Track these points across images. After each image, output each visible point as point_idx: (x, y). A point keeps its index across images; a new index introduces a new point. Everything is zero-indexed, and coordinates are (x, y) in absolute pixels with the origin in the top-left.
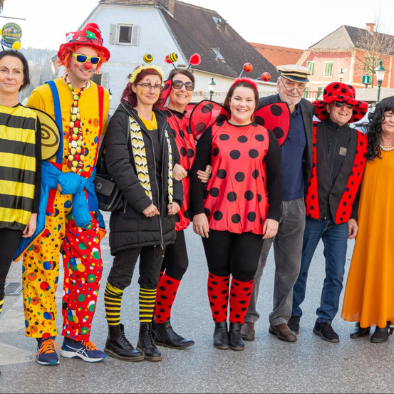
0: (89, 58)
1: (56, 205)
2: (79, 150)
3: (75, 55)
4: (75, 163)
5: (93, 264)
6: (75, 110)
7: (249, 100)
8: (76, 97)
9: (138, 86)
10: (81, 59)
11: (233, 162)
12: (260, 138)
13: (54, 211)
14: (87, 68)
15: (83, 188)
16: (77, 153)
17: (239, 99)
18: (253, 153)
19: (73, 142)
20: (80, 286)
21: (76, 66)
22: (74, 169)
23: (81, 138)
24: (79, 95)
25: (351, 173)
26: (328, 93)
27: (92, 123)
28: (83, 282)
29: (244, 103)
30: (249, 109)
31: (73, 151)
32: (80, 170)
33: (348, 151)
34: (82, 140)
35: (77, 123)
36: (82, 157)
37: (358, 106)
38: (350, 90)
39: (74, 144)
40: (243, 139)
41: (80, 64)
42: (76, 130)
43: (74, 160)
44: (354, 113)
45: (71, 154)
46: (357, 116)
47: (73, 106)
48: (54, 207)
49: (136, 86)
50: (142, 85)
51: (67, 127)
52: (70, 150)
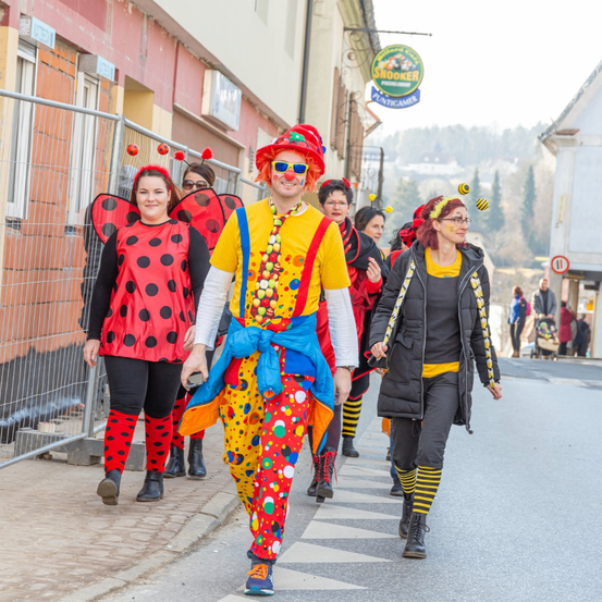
0: (291, 165)
1: (242, 374)
2: (270, 293)
3: (274, 163)
4: (262, 310)
5: (271, 443)
6: (273, 239)
7: (158, 192)
8: (278, 222)
9: (443, 221)
10: (281, 167)
12: (177, 239)
13: (240, 382)
14: (289, 179)
15: (268, 343)
16: (266, 297)
17: (145, 192)
19: (263, 281)
21: (276, 177)
22: (259, 318)
23: (275, 276)
27: (291, 261)
29: (152, 197)
30: (159, 203)
31: (261, 294)
32: (268, 320)
34: (277, 280)
35: (273, 257)
36: (273, 303)
39: (264, 284)
40: (155, 242)
41: (280, 174)
42: (269, 265)
43: (261, 305)
45: (257, 297)
47: (271, 233)
48: (240, 378)
49: (439, 221)
50: (454, 220)
51: (254, 264)
52: (256, 291)
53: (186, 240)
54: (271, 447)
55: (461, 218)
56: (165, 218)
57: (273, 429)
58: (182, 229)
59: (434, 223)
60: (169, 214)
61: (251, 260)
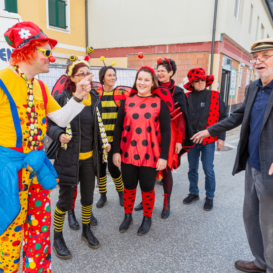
1: (24, 181)
2: (36, 131)
4: (33, 143)
5: (45, 217)
6: (31, 97)
7: (146, 80)
8: (31, 86)
9: (75, 77)
11: (134, 121)
12: (154, 105)
13: (24, 186)
16: (35, 134)
18: (147, 115)
20: (36, 237)
22: (32, 148)
23: (36, 121)
24: (32, 84)
25: (209, 116)
26: (190, 76)
27: (39, 107)
28: (38, 233)
30: (147, 86)
31: (32, 133)
33: (205, 105)
34: (37, 123)
35: (33, 109)
36: (39, 137)
37: (207, 78)
38: (201, 71)
39: (32, 126)
42: (32, 114)
43: (33, 140)
44: (207, 82)
45: (30, 135)
46: (209, 83)
47: (29, 94)
48: (23, 184)
49: (73, 77)
50: (78, 75)
51: (22, 114)
52: (30, 132)
53: (159, 107)
54: (46, 219)
55: (83, 74)
56: (149, 94)
57: (45, 209)
58: (157, 101)
59: (71, 78)
60: (151, 93)
61: (19, 111)
